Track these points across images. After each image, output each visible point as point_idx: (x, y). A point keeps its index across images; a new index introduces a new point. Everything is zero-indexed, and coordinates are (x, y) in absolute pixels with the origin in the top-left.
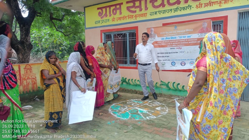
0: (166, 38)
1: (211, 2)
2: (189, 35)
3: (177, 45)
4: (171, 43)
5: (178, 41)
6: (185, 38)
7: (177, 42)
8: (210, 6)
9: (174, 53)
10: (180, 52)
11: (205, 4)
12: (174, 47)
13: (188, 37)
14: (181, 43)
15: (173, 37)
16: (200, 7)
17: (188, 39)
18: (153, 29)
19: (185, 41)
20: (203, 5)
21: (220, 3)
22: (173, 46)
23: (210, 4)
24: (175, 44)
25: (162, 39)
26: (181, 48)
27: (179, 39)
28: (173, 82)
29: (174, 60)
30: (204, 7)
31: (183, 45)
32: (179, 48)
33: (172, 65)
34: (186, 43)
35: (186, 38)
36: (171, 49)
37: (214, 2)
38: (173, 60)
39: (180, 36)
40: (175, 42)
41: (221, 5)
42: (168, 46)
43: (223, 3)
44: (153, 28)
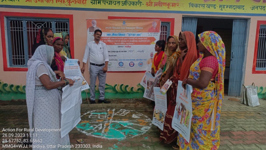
0: (113, 34)
1: (160, 2)
2: (139, 33)
3: (125, 42)
4: (118, 40)
5: (127, 39)
6: (134, 36)
7: (125, 40)
8: (160, 6)
9: (122, 52)
10: (129, 51)
11: (155, 3)
12: (122, 45)
13: (138, 35)
14: (131, 41)
15: (121, 33)
16: (150, 5)
17: (137, 37)
18: (95, 22)
19: (135, 39)
20: (153, 4)
21: (169, 5)
22: (121, 43)
23: (160, 4)
24: (124, 42)
25: (108, 35)
26: (130, 47)
27: (128, 36)
28: (120, 85)
29: (122, 60)
30: (154, 6)
31: (133, 44)
32: (128, 46)
33: (119, 65)
34: (135, 41)
35: (136, 36)
36: (119, 47)
37: (163, 3)
38: (120, 60)
39: (129, 33)
40: (124, 40)
41: (169, 7)
42: (115, 43)
43: (171, 6)
44: (96, 20)
